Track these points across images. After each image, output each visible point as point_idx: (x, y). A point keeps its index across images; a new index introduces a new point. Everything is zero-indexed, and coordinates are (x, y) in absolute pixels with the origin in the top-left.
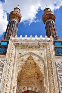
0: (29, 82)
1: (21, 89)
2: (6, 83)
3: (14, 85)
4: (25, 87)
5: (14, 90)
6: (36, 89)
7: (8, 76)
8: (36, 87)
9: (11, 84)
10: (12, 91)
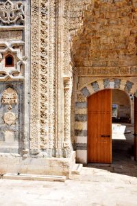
1: (85, 87)
2: (40, 72)
3: (63, 75)
4: (96, 82)
5: (65, 90)
6: (129, 85)
7: (43, 51)
8: (130, 79)
9: (56, 73)
10: (60, 92)
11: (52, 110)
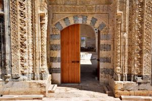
0: (78, 4)
1: (59, 22)
2: (19, 8)
3: (39, 12)
4: (67, 18)
5: (42, 25)
6: (94, 21)
8: (95, 16)
9: (33, 10)
11: (31, 41)
